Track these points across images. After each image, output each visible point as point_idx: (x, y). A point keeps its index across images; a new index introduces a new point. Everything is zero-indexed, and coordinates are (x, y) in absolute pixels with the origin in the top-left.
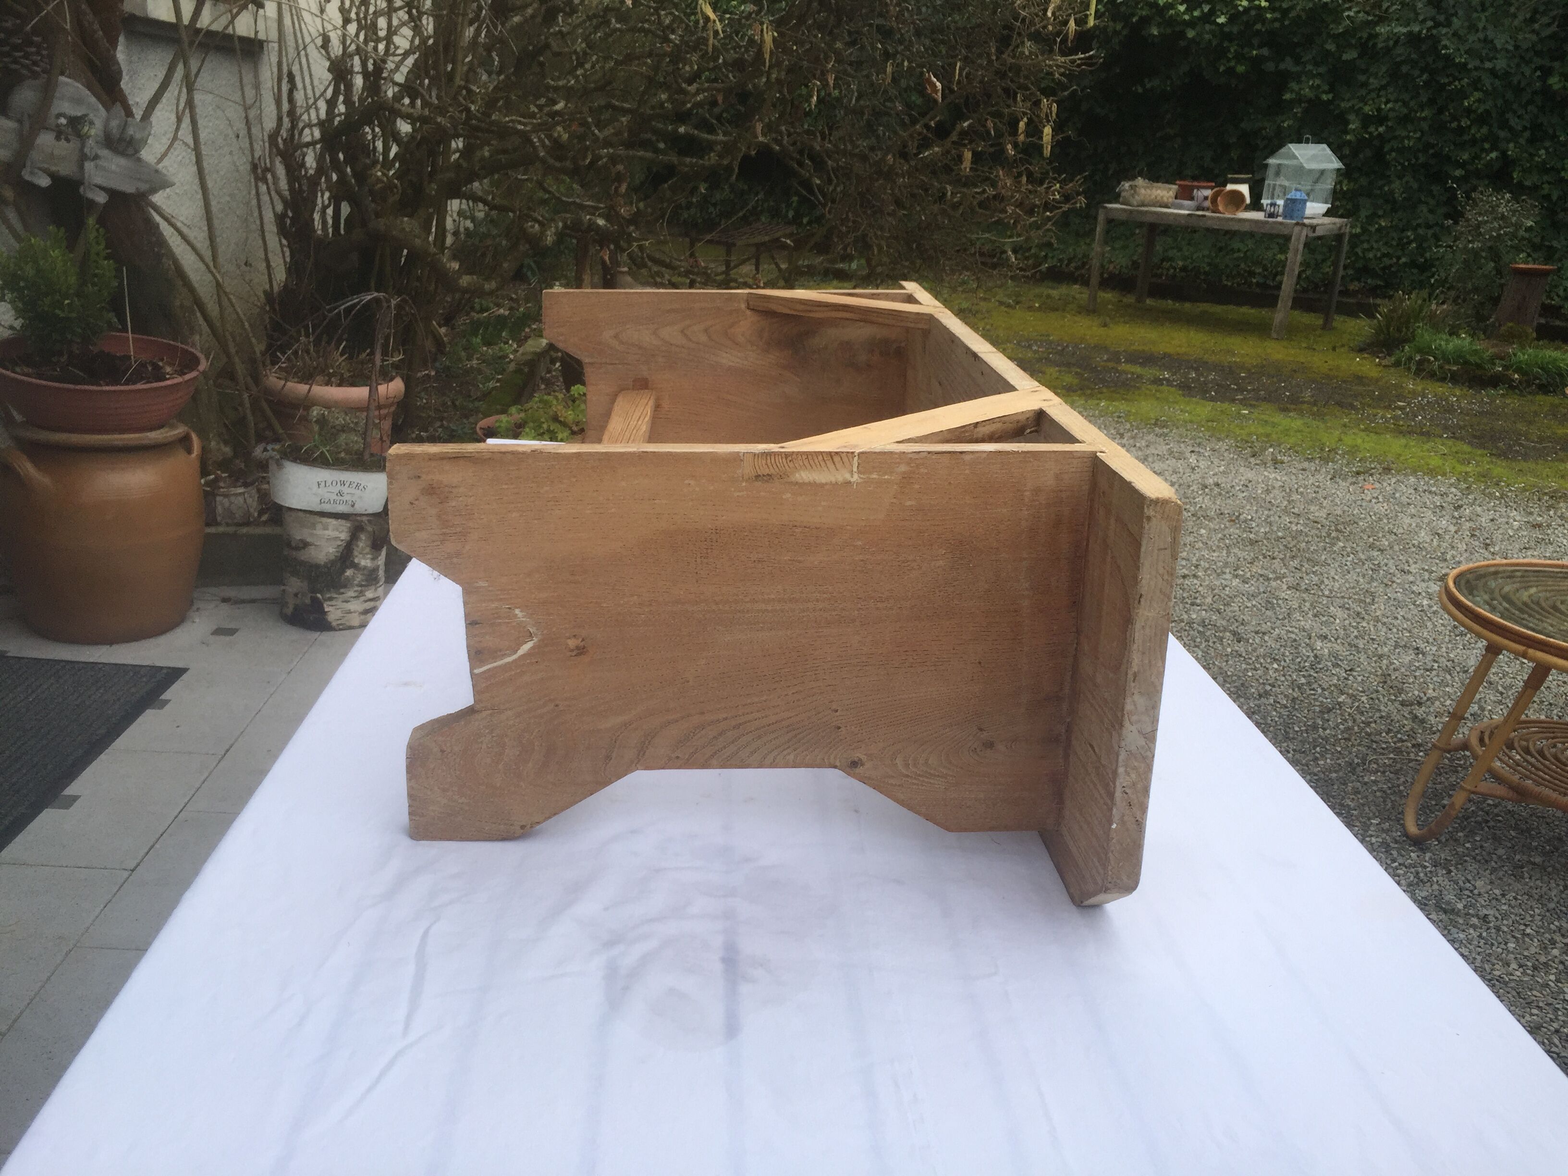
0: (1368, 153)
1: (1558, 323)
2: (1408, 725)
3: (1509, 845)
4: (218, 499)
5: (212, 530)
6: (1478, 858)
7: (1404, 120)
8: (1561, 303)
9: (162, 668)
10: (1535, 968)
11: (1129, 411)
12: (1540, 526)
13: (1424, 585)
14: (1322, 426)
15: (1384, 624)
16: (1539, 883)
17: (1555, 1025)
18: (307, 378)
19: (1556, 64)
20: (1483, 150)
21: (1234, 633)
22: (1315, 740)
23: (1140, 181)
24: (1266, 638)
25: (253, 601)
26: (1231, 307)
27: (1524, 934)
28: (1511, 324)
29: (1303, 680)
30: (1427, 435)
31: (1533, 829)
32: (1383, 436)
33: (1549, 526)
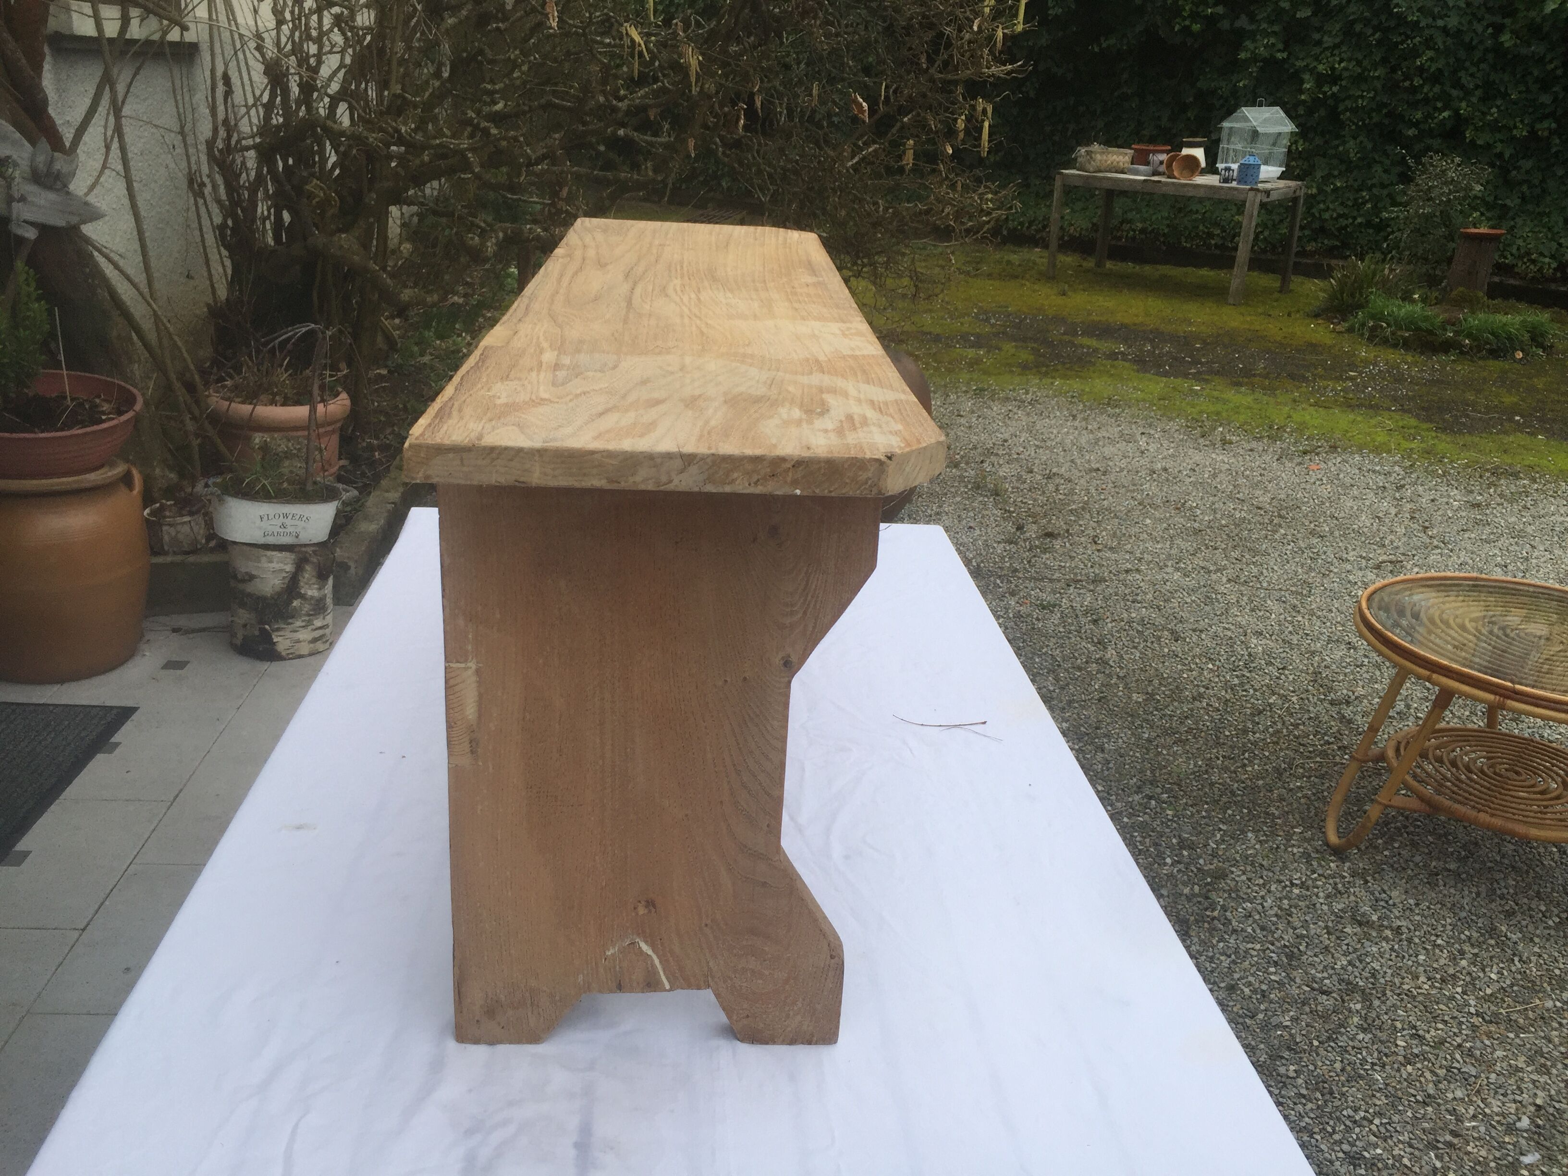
0: (1323, 112)
1: (1512, 281)
2: (1335, 726)
3: (1427, 851)
4: (165, 528)
5: (160, 560)
6: (1396, 866)
7: (1359, 79)
8: (1514, 262)
9: (112, 708)
10: (1443, 980)
11: (1083, 390)
12: (1478, 505)
13: (1360, 574)
14: (1272, 400)
15: (1319, 617)
16: (1452, 891)
17: (1459, 1040)
18: (252, 397)
19: (1508, 21)
20: (1436, 109)
21: (1172, 632)
22: (1244, 745)
23: (1096, 147)
24: (1203, 636)
25: (204, 630)
26: (1190, 270)
27: (1435, 946)
28: (1461, 289)
29: (1236, 681)
30: (1374, 408)
31: (1450, 834)
32: (1331, 411)
33: (1488, 505)
